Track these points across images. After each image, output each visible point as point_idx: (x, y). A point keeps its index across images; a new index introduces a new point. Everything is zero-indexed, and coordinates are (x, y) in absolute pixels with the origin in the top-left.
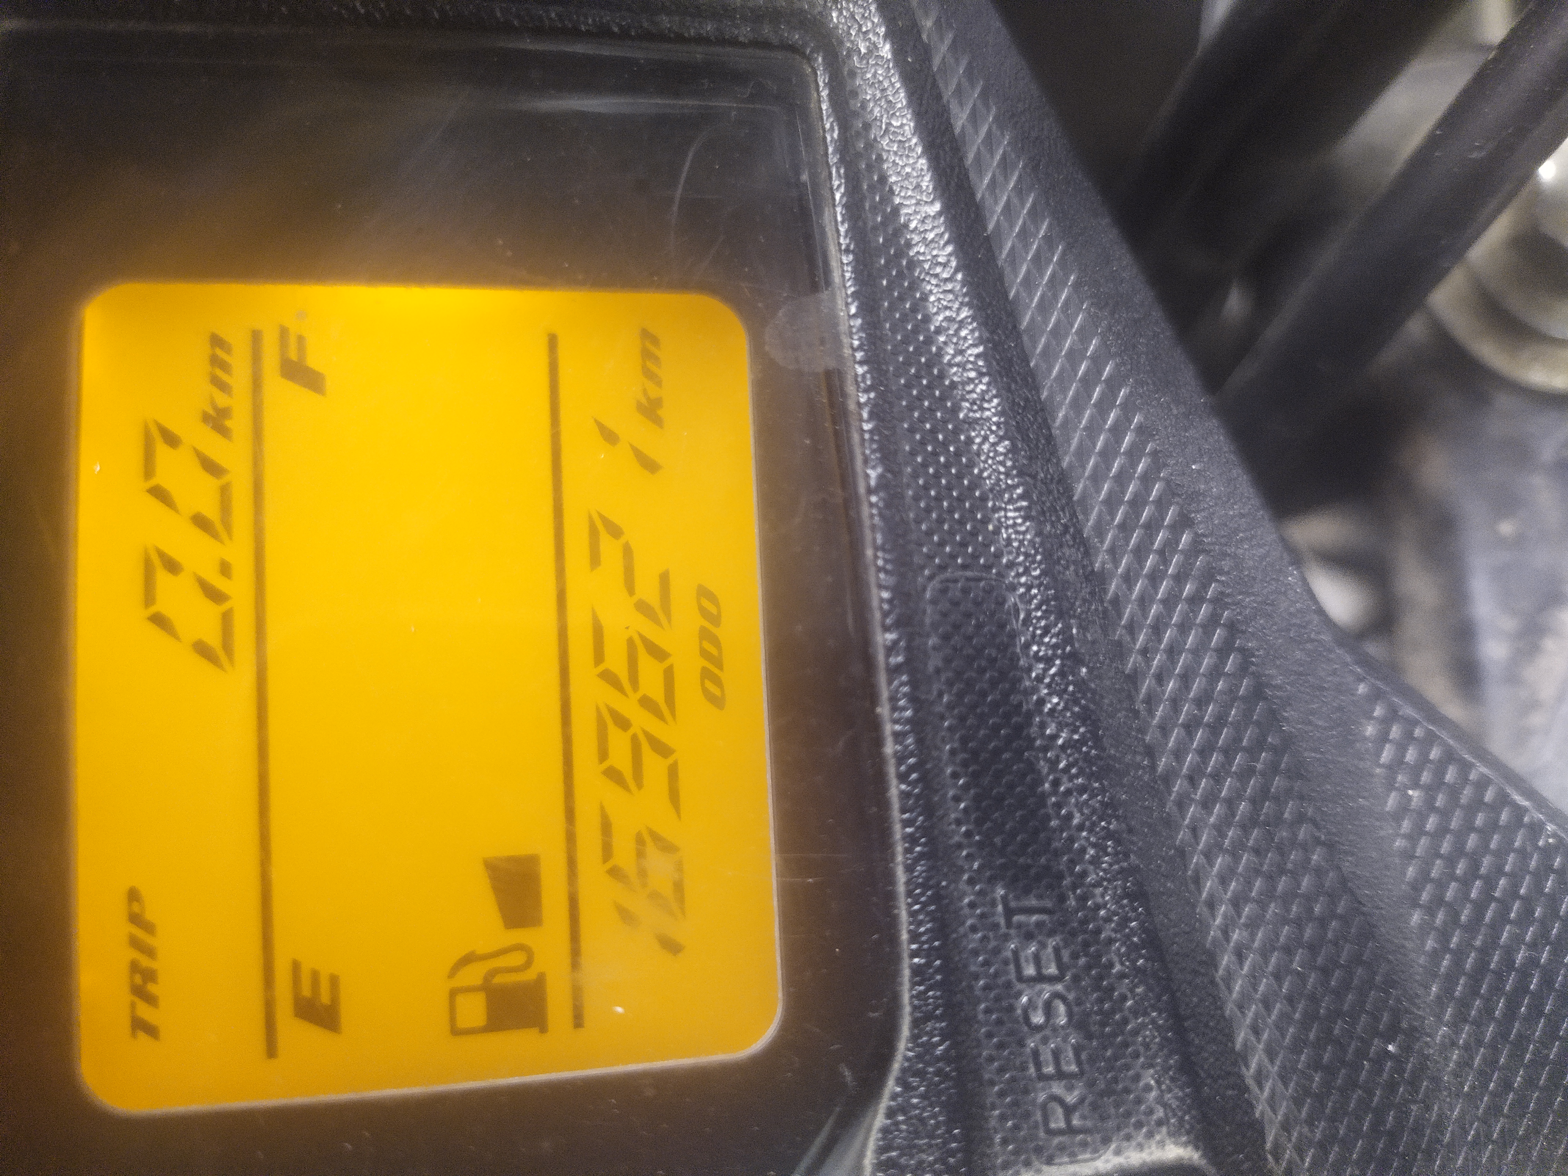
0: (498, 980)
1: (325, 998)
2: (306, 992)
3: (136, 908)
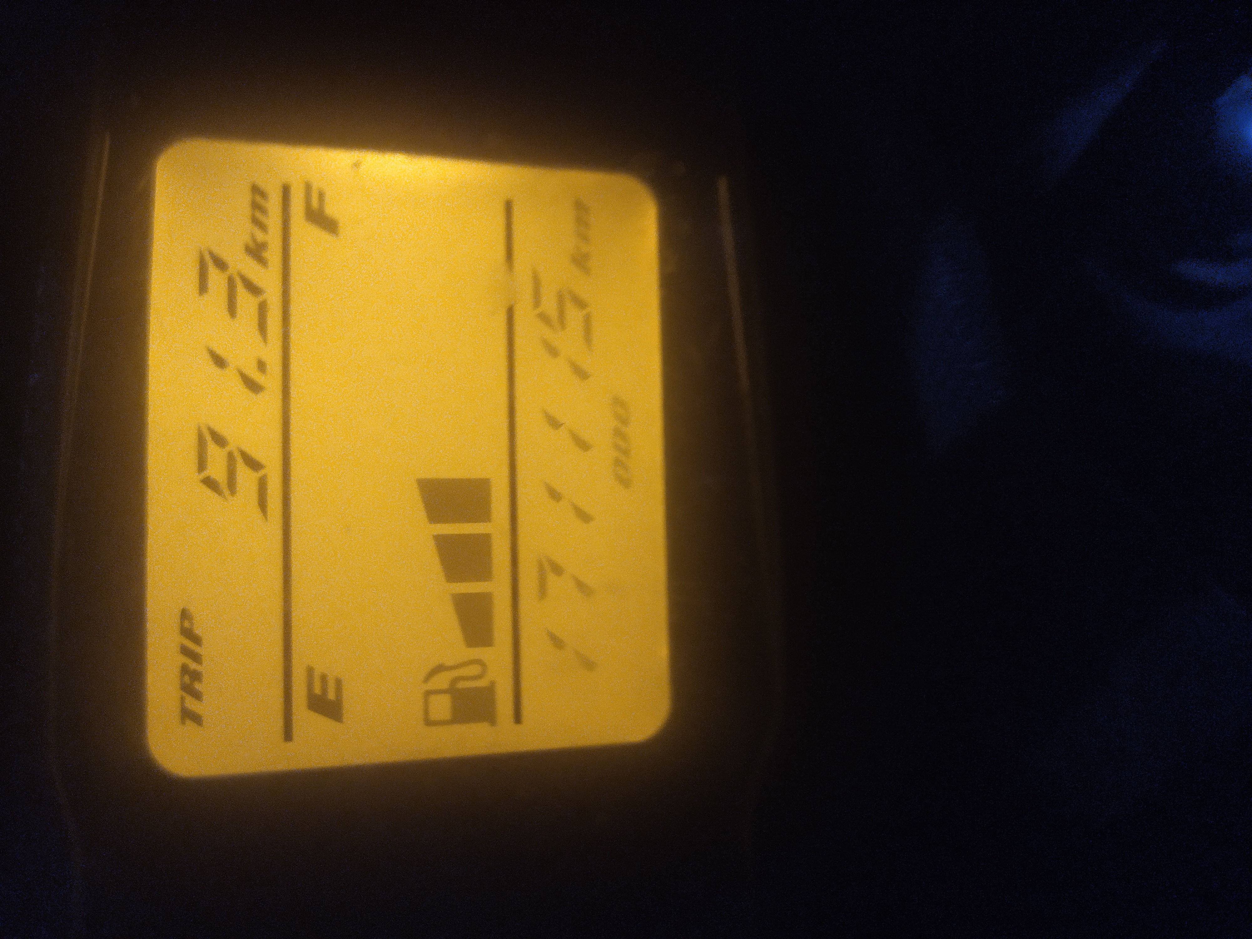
0: (461, 685)
1: (331, 696)
2: (317, 690)
3: (187, 624)
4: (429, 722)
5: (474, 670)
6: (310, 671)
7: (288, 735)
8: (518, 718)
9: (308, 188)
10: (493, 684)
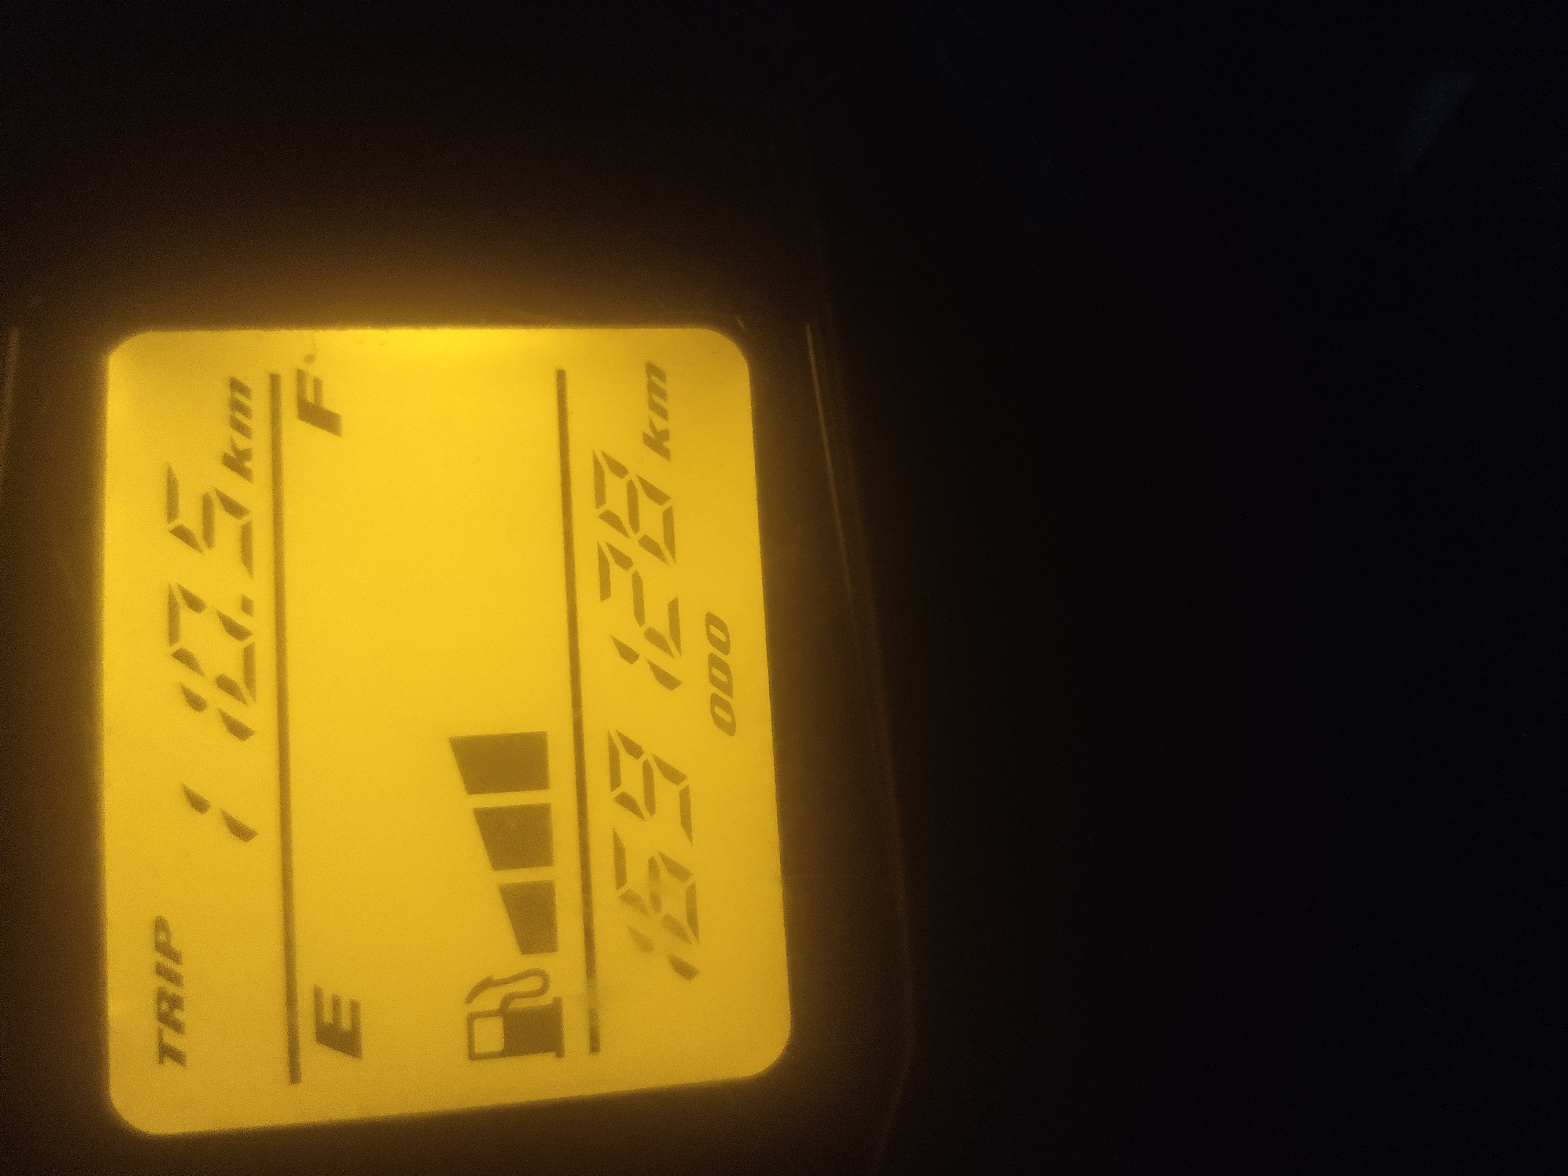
0: (515, 1005)
1: (346, 1024)
2: (328, 1018)
3: (162, 937)
4: (473, 1056)
5: (533, 984)
6: (318, 994)
7: (294, 1075)
8: (594, 1046)
9: (301, 376)
10: (557, 1004)
